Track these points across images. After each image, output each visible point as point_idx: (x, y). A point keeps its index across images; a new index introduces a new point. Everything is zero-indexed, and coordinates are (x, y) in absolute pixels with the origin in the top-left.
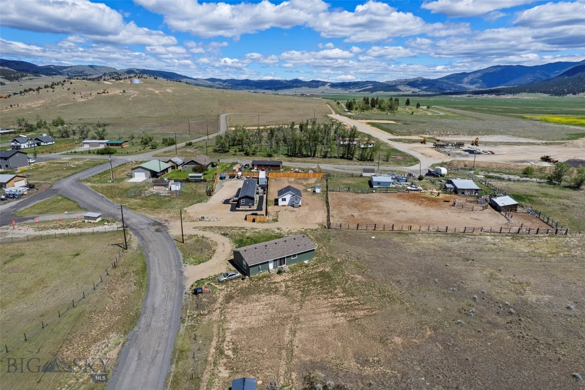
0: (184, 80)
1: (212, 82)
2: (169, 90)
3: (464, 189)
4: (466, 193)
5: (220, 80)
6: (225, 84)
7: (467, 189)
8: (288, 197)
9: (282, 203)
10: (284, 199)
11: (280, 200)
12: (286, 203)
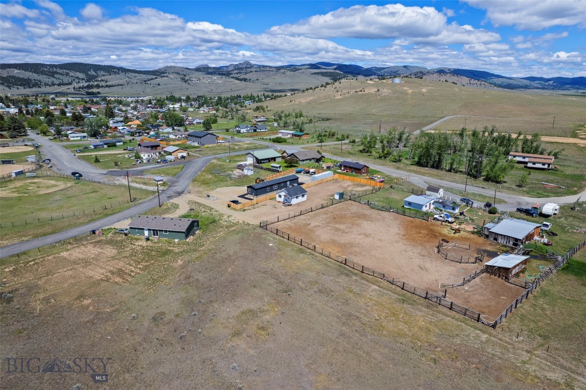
0: (495, 80)
1: (530, 81)
2: (424, 90)
3: (498, 234)
4: (500, 240)
5: (541, 79)
6: (547, 84)
7: (502, 235)
8: (283, 194)
9: (278, 199)
10: (280, 196)
11: (277, 196)
12: (282, 199)
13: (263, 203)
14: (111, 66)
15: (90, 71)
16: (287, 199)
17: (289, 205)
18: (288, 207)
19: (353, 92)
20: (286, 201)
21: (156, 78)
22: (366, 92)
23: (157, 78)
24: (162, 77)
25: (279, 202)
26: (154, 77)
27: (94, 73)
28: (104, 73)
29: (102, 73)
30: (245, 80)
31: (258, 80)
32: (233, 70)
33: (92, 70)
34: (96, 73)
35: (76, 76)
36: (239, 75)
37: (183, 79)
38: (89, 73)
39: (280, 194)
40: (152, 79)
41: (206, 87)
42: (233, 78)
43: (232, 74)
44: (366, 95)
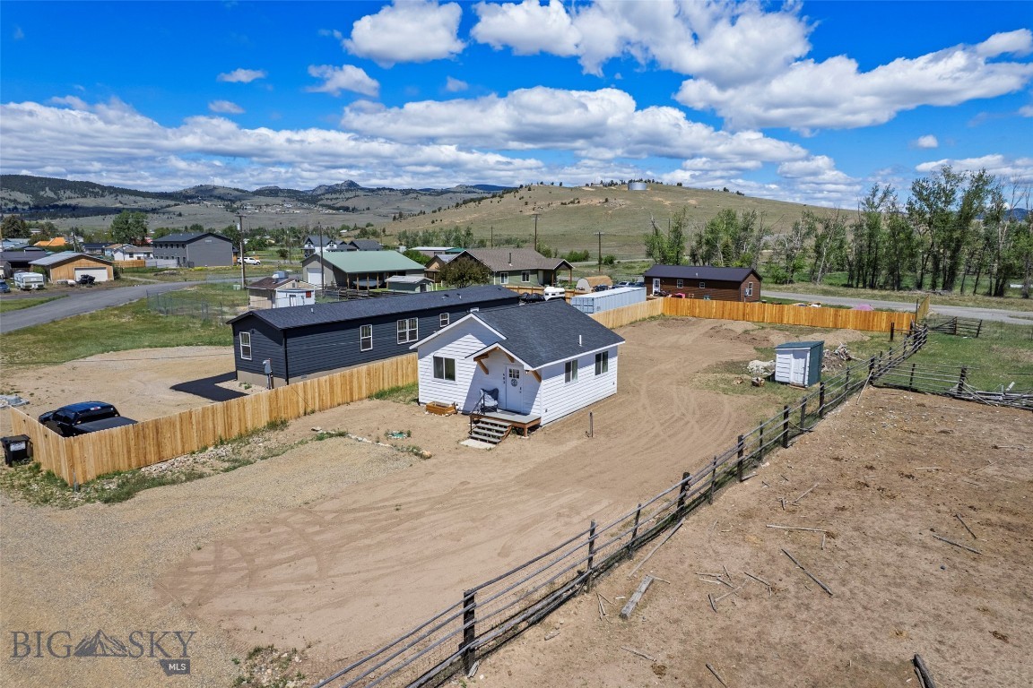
8: (464, 350)
9: (432, 390)
10: (445, 370)
11: (425, 365)
12: (456, 392)
13: (319, 422)
14: (87, 182)
15: (43, 190)
16: (494, 381)
17: (518, 430)
18: (513, 442)
19: (556, 204)
20: (490, 402)
21: (176, 205)
22: (583, 203)
23: (179, 205)
24: (188, 203)
25: (437, 409)
26: (173, 203)
27: (51, 195)
28: (73, 195)
29: (68, 193)
30: (346, 209)
31: (368, 209)
32: (323, 194)
33: (47, 189)
34: (56, 194)
35: (12, 198)
36: (334, 202)
37: (227, 207)
38: (42, 193)
39: (443, 353)
40: (169, 206)
41: (271, 219)
42: (322, 206)
43: (322, 199)
44: (583, 208)
